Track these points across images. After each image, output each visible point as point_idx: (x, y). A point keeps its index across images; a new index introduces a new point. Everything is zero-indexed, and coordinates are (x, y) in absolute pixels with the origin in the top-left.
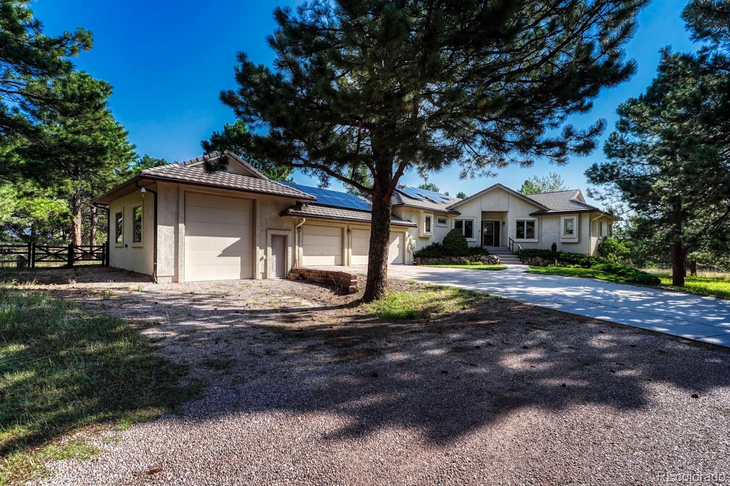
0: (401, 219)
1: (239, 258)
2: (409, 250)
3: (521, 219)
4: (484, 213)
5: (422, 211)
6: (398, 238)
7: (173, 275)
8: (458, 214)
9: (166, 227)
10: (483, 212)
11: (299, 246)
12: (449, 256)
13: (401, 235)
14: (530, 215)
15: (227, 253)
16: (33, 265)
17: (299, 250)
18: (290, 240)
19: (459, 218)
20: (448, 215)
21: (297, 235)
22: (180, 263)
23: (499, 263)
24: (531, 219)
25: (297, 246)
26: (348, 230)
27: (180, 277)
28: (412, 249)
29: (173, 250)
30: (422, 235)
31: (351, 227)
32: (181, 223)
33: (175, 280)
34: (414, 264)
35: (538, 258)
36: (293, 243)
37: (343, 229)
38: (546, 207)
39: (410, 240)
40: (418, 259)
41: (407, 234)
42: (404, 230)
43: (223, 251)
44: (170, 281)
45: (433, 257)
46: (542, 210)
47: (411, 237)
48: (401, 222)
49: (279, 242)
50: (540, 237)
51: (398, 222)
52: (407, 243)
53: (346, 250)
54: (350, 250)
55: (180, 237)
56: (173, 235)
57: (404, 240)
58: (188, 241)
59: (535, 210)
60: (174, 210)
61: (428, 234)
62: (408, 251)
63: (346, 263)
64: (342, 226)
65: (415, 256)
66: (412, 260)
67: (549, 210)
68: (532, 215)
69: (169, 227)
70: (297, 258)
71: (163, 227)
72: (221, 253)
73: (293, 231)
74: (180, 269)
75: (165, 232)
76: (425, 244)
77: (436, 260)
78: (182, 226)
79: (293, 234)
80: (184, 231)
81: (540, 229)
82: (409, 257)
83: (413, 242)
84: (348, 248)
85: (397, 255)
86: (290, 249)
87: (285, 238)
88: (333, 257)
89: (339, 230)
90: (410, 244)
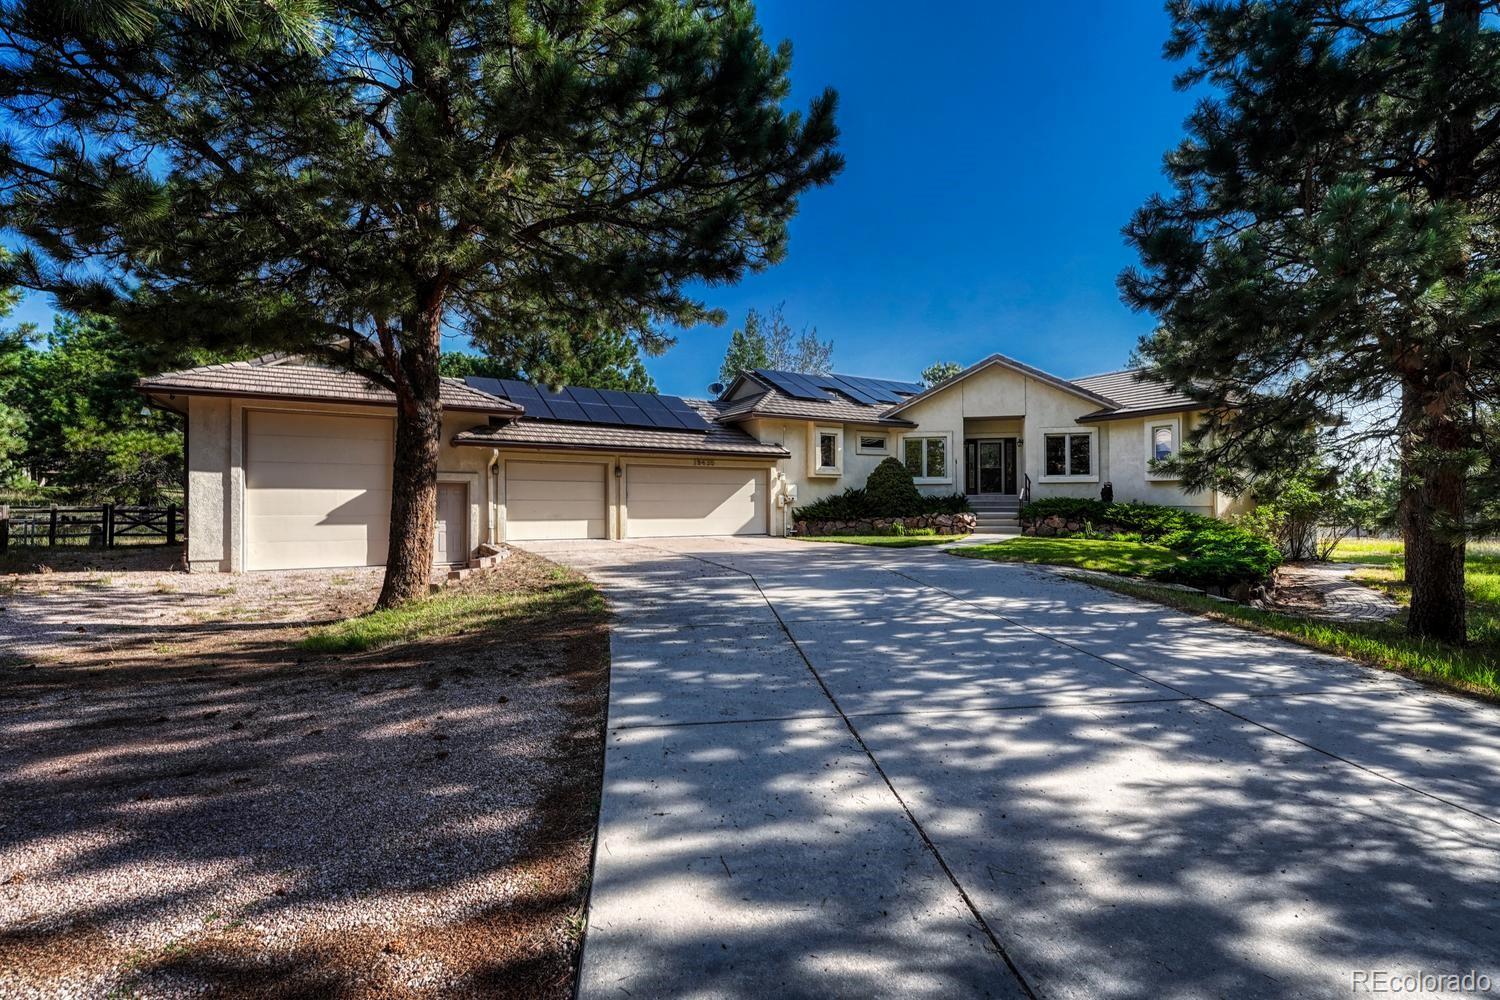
0: (756, 442)
1: (365, 527)
2: (781, 505)
3: (1056, 431)
4: (969, 423)
5: (811, 423)
6: (753, 481)
7: (222, 558)
8: (912, 426)
9: (206, 474)
10: (966, 420)
11: (496, 502)
12: (869, 517)
13: (760, 474)
14: (1077, 421)
15: (335, 518)
16: (111, 540)
17: (496, 511)
18: (475, 490)
19: (912, 434)
20: (890, 429)
21: (491, 482)
22: (233, 538)
23: (972, 531)
24: (1081, 430)
25: (491, 504)
26: (618, 469)
27: (234, 562)
28: (787, 503)
29: (221, 515)
30: (812, 475)
31: (623, 462)
32: (237, 466)
33: (226, 567)
34: (794, 535)
35: (1056, 519)
36: (483, 497)
37: (606, 466)
38: (1111, 402)
39: (784, 486)
40: (803, 524)
41: (774, 472)
42: (766, 465)
43: (328, 515)
44: (217, 569)
45: (834, 520)
46: (1106, 409)
47: (783, 478)
48: (760, 449)
49: (452, 497)
50: (1104, 471)
51: (751, 449)
52: (775, 491)
53: (613, 509)
54: (624, 508)
55: (233, 492)
56: (221, 488)
57: (767, 485)
58: (250, 500)
59: (1089, 410)
60: (222, 443)
61: (829, 471)
62: (778, 508)
63: (613, 533)
64: (604, 460)
65: (796, 518)
66: (790, 526)
67: (1121, 407)
68: (1082, 421)
69: (213, 474)
70: (491, 526)
71: (200, 473)
72: (324, 517)
73: (482, 473)
74: (233, 548)
75: (203, 486)
76: (824, 493)
77: (839, 525)
78: (238, 473)
79: (483, 480)
80: (241, 480)
81: (1103, 453)
82: (780, 519)
83: (790, 488)
84: (618, 505)
85: (752, 515)
86: (475, 509)
87: (465, 488)
88: (586, 522)
89: (599, 470)
90: (783, 492)
